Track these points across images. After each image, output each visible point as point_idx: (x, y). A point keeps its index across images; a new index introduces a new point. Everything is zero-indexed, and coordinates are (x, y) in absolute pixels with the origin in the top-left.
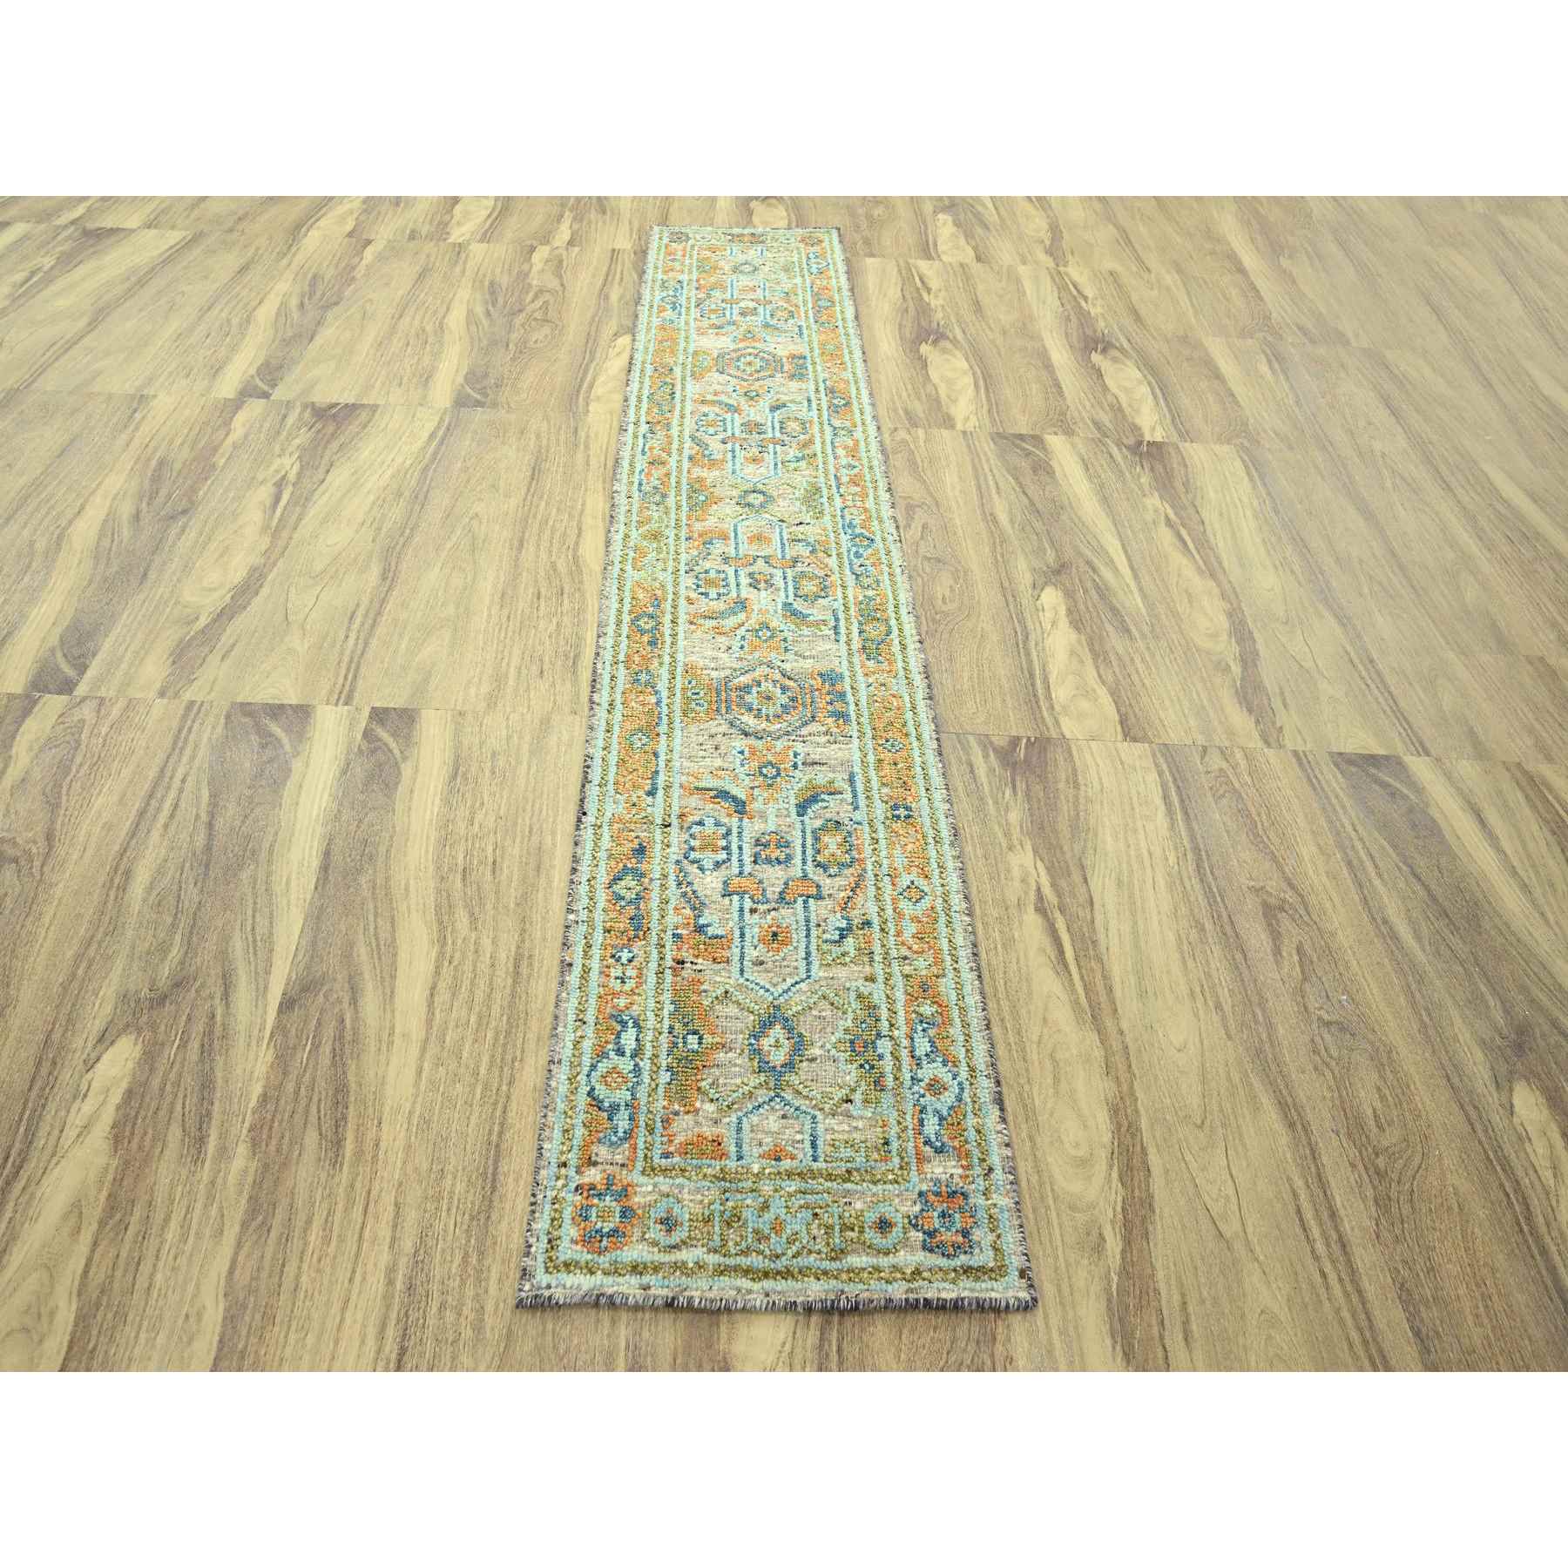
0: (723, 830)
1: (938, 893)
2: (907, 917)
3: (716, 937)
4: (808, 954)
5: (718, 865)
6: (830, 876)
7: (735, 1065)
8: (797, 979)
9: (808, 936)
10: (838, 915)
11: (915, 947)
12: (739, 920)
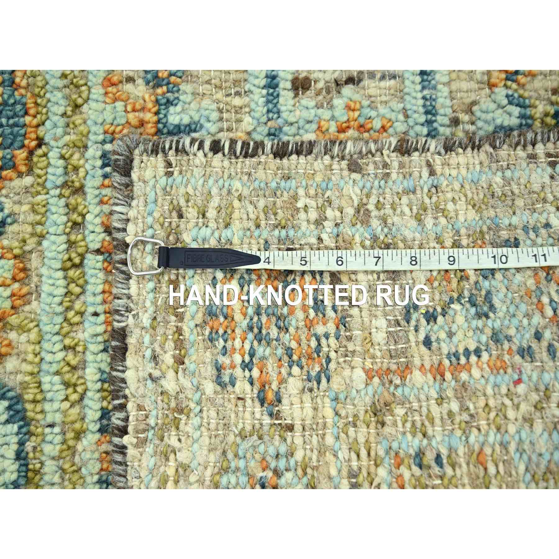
12: (269, 111)
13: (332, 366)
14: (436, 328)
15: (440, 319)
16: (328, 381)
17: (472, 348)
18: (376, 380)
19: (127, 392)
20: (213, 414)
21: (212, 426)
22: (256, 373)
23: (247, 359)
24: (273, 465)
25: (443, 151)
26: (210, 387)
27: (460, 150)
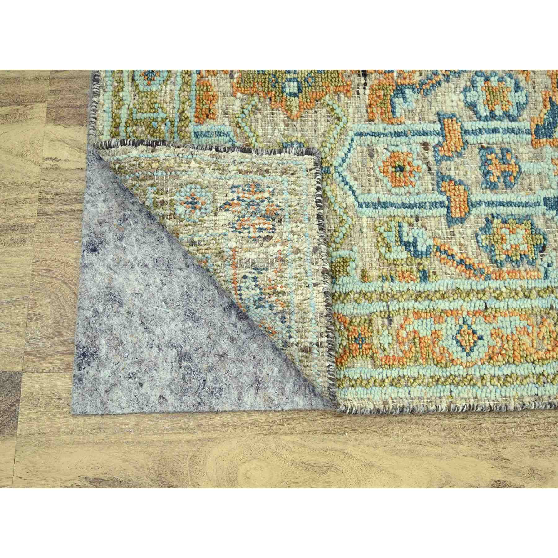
0: (513, 111)
1: (471, 371)
2: (438, 327)
3: (393, 107)
4: (385, 205)
5: (472, 106)
6: (477, 235)
7: (273, 131)
8: (358, 192)
9: (404, 206)
10: (430, 242)
11: (403, 334)
12: (414, 131)
13: (238, 234)
14: (250, 281)
15: (254, 283)
16: (232, 232)
17: (243, 297)
18: (231, 253)
19: (230, 152)
20: (221, 184)
21: (217, 183)
22: (236, 202)
23: (241, 199)
24: (203, 207)
25: (324, 291)
26: (230, 183)
27: (325, 299)
